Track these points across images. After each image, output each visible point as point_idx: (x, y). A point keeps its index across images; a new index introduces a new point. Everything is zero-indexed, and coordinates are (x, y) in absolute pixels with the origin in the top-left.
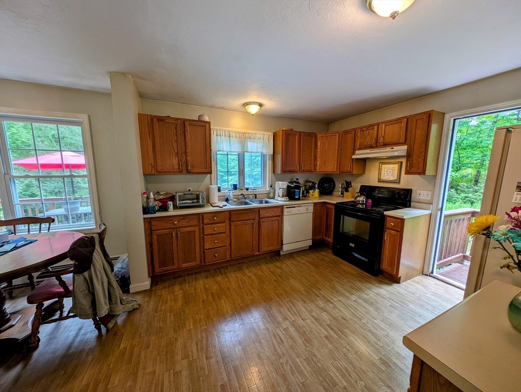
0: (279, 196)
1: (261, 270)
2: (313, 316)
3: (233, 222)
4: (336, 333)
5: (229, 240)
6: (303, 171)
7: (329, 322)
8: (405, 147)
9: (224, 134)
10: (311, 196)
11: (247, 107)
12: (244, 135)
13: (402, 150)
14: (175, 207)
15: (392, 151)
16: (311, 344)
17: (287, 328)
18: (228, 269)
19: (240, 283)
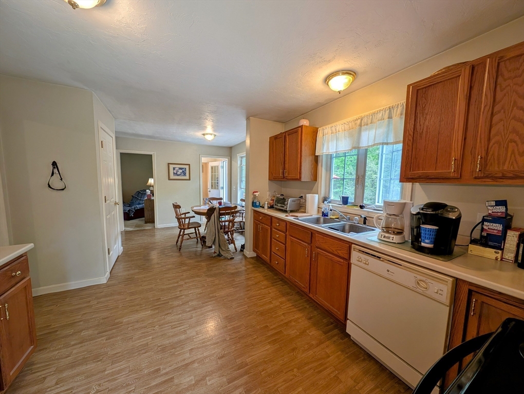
2: (193, 362)
4: (156, 385)
7: (176, 381)
12: (356, 124)
16: (158, 351)
17: (186, 333)
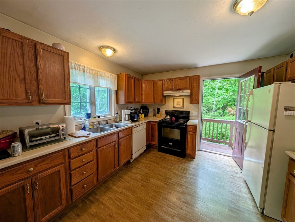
0: (125, 120)
1: (126, 181)
3: (100, 148)
5: (96, 166)
6: (136, 103)
8: (189, 91)
9: (78, 69)
10: (140, 118)
11: (103, 50)
12: (96, 73)
13: (187, 92)
14: (25, 148)
15: (183, 93)
18: (96, 194)
19: (118, 203)
